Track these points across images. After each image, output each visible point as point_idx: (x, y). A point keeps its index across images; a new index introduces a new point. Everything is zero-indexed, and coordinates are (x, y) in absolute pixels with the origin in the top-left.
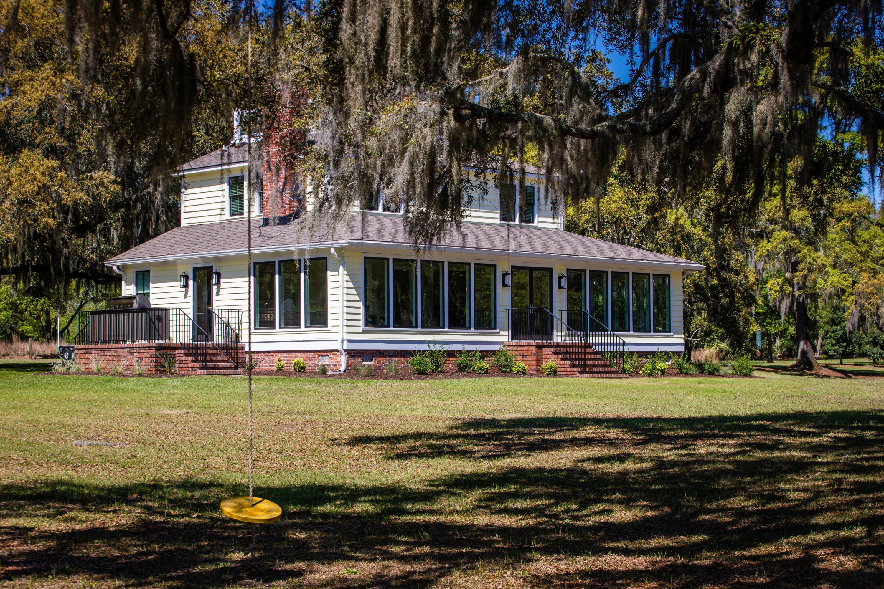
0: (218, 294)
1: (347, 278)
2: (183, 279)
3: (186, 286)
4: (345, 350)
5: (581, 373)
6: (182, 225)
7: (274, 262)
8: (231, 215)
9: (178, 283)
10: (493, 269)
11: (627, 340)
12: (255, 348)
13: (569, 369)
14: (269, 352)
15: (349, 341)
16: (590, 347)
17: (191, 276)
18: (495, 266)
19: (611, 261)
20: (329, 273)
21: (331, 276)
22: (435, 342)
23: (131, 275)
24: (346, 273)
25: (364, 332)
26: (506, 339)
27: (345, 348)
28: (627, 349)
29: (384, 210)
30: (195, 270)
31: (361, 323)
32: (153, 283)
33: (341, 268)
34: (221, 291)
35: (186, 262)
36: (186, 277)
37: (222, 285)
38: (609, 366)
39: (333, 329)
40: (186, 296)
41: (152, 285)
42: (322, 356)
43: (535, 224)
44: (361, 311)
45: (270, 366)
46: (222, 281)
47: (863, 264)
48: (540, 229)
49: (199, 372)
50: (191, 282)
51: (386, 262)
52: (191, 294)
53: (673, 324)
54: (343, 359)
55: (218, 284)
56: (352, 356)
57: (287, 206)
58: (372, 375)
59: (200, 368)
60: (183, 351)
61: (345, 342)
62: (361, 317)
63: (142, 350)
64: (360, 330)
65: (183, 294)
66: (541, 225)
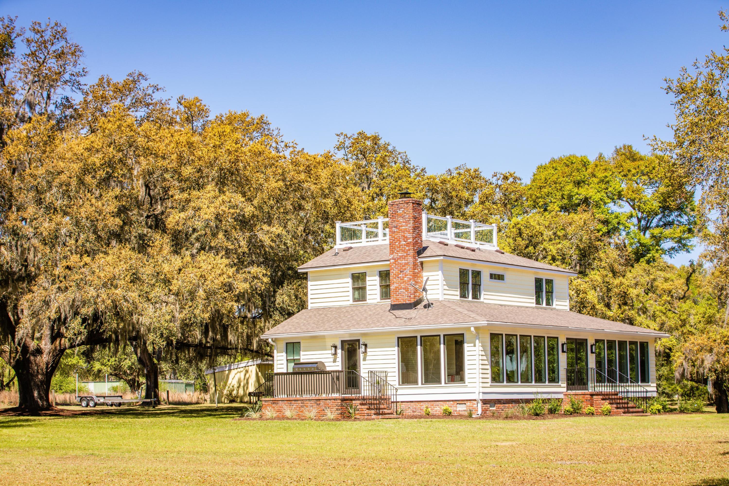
0: (364, 359)
1: (481, 348)
2: (333, 349)
3: (335, 354)
4: (481, 400)
5: (624, 413)
6: (309, 308)
7: (416, 337)
8: (354, 301)
9: (330, 352)
10: (556, 340)
11: (630, 389)
12: (399, 399)
13: (615, 410)
14: (412, 402)
15: (483, 393)
16: (617, 395)
17: (339, 346)
18: (557, 338)
19: (621, 333)
20: (466, 345)
21: (467, 347)
22: (538, 393)
23: (283, 346)
24: (480, 344)
25: (491, 386)
26: (564, 390)
27: (481, 398)
28: (630, 395)
29: (473, 298)
30: (343, 342)
31: (489, 380)
32: (303, 351)
33: (477, 341)
34: (368, 358)
35: (335, 336)
36: (336, 347)
37: (369, 354)
38: (635, 408)
39: (469, 385)
40: (335, 361)
41: (302, 353)
42: (460, 404)
43: (554, 306)
44: (489, 371)
45: (413, 412)
46: (368, 350)
47: (683, 328)
48: (557, 310)
49: (374, 416)
50: (339, 351)
51: (500, 336)
52: (339, 359)
53: (651, 377)
54: (480, 405)
55: (365, 352)
56: (484, 404)
57: (412, 296)
58: (494, 416)
59: (375, 414)
60: (358, 402)
61: (481, 394)
62: (489, 376)
63: (328, 401)
64: (488, 385)
65: (332, 360)
66: (558, 307)
